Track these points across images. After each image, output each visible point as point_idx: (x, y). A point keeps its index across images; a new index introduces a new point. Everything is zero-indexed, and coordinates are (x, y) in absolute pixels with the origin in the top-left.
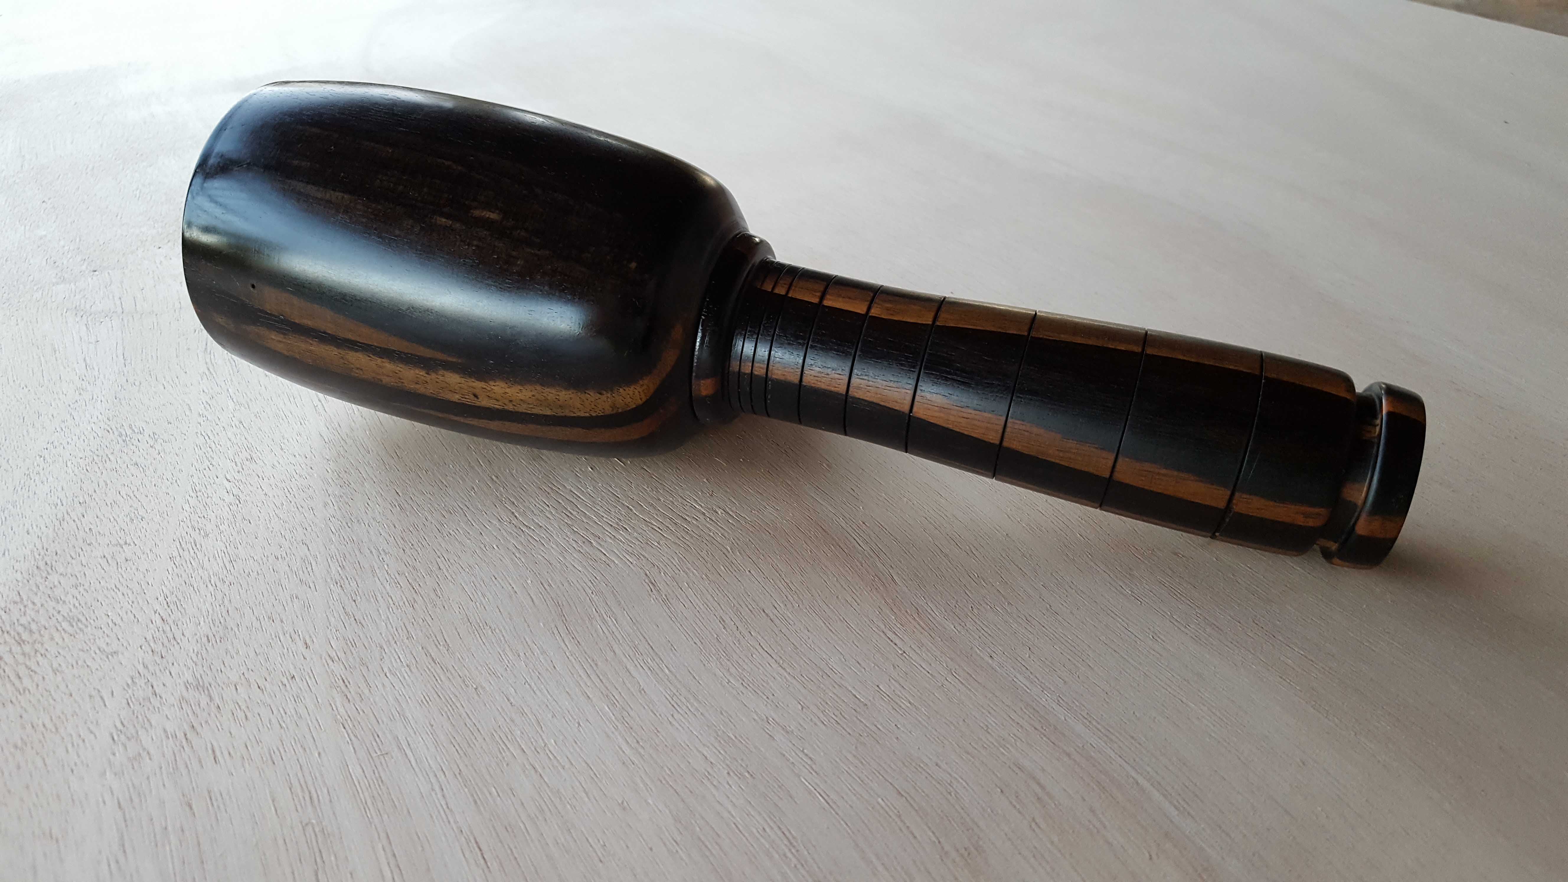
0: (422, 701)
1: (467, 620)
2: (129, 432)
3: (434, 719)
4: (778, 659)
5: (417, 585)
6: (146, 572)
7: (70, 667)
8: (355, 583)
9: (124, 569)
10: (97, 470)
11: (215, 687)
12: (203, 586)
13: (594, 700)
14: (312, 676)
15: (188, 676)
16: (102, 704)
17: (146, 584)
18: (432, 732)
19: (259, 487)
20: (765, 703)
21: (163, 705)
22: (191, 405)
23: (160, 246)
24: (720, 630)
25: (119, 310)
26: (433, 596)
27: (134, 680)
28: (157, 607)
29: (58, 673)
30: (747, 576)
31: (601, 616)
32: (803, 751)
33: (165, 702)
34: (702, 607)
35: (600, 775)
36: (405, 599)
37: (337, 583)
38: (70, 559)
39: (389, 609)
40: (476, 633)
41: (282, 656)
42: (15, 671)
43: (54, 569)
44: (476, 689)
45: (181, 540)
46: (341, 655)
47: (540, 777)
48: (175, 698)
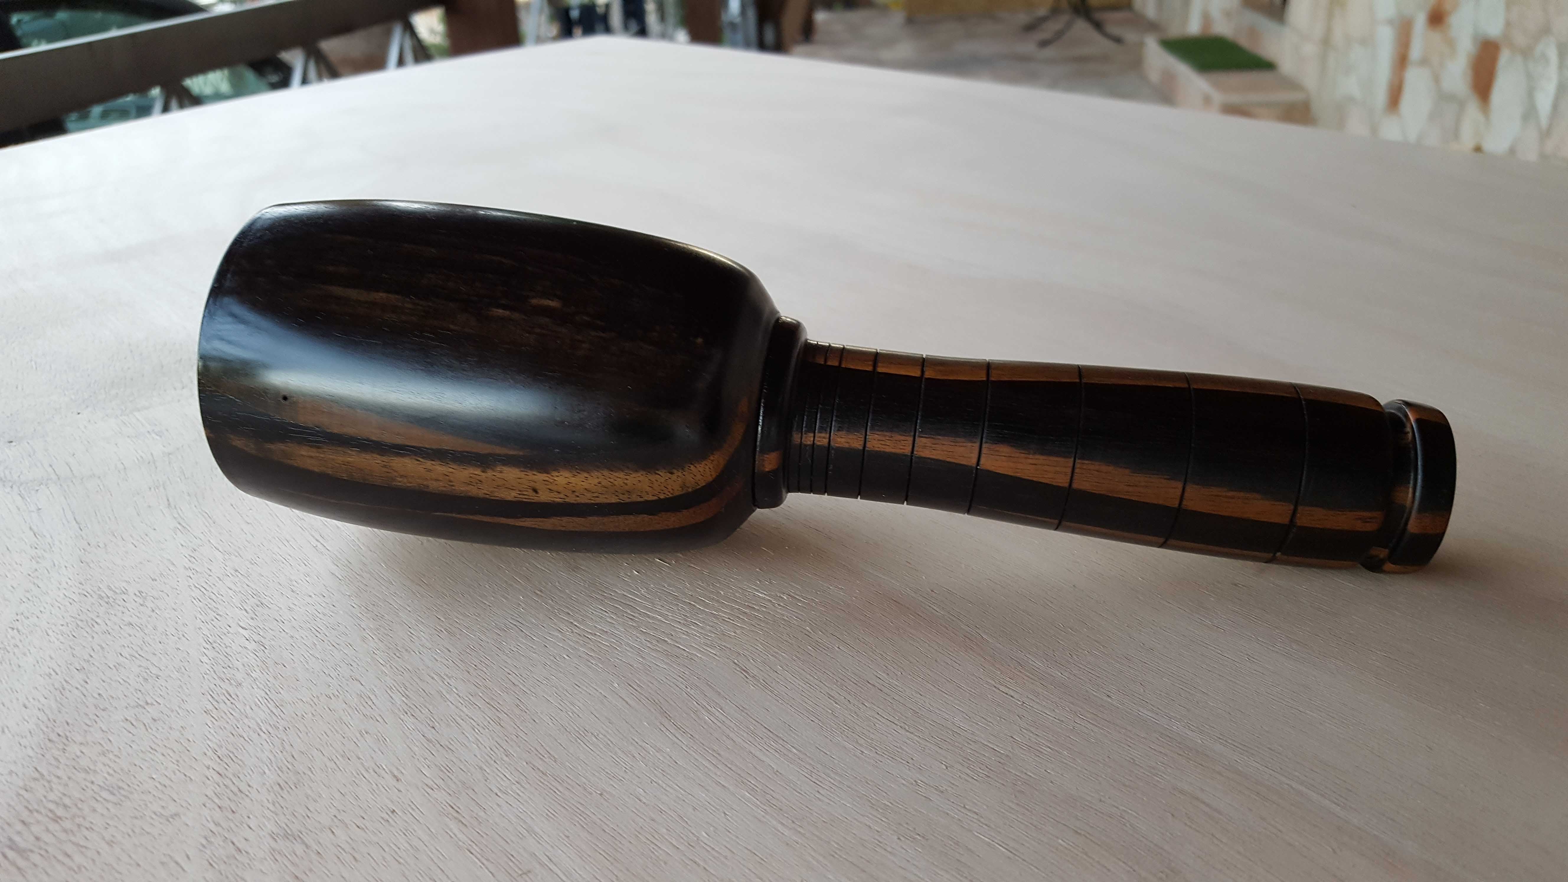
0: (547, 815)
1: (565, 731)
2: (110, 594)
3: (567, 830)
4: (902, 725)
5: (496, 703)
6: (181, 729)
7: (127, 836)
8: (427, 710)
9: (154, 729)
10: (86, 635)
11: (307, 834)
12: (254, 736)
13: (731, 788)
14: (414, 808)
15: (270, 826)
16: (180, 870)
17: (187, 742)
18: (569, 842)
19: (282, 631)
20: (908, 767)
21: (253, 861)
22: (172, 560)
23: (79, 412)
24: (832, 705)
25: (53, 476)
26: (517, 711)
27: (209, 839)
28: (208, 762)
29: (114, 845)
30: (837, 652)
31: (704, 707)
32: (964, 807)
33: (254, 857)
34: (804, 686)
35: (766, 858)
36: (489, 719)
37: (407, 713)
38: (86, 728)
39: (474, 730)
40: (579, 741)
41: (373, 792)
42: (61, 850)
43: (70, 739)
44: (601, 795)
45: (211, 693)
46: (439, 782)
47: (705, 871)
48: (264, 851)
